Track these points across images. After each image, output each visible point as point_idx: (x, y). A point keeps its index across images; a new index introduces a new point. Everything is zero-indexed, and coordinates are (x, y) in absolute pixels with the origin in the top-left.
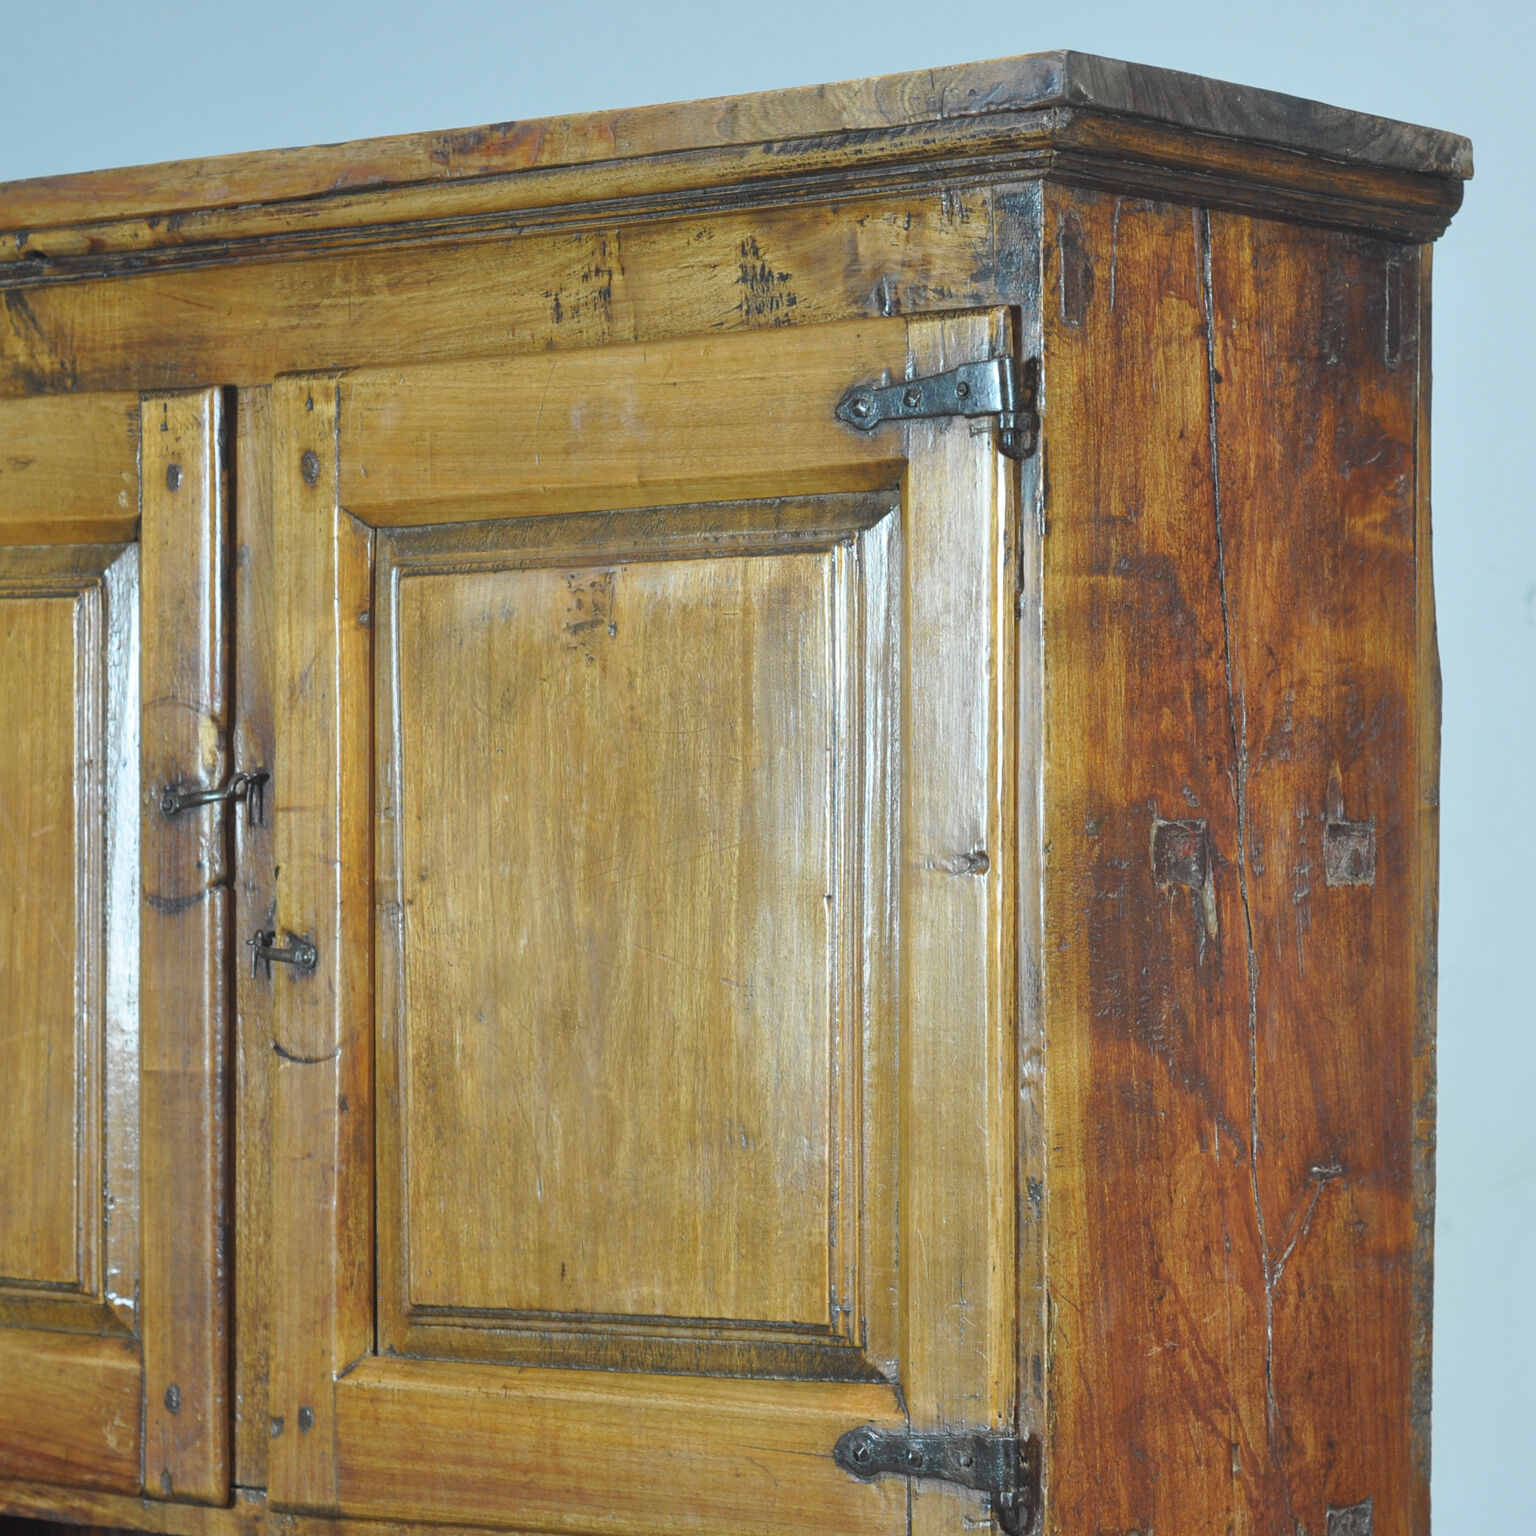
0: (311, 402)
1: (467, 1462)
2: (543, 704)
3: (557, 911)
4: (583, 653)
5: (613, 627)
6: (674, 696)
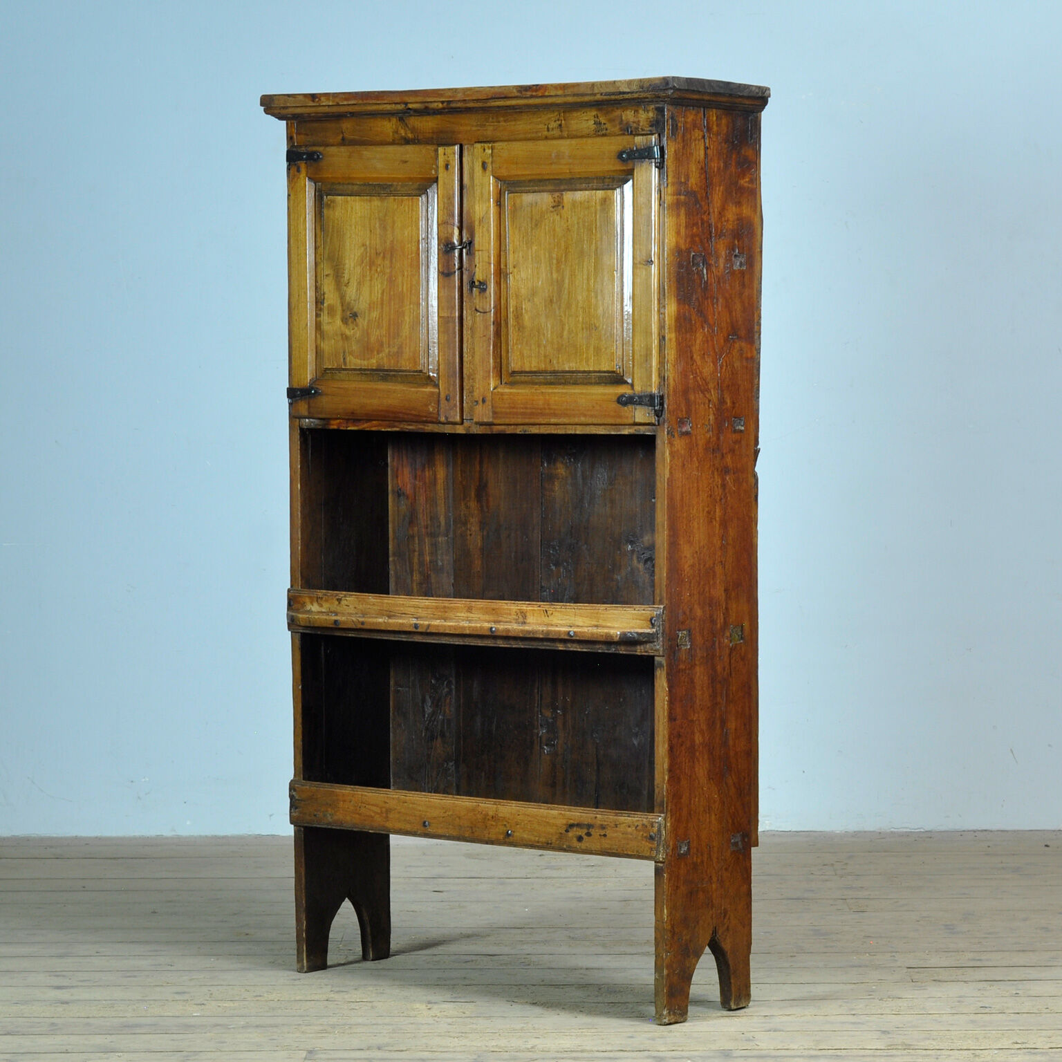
0: (484, 150)
2: (545, 225)
3: (549, 275)
4: (555, 213)
5: (563, 207)
6: (578, 223)
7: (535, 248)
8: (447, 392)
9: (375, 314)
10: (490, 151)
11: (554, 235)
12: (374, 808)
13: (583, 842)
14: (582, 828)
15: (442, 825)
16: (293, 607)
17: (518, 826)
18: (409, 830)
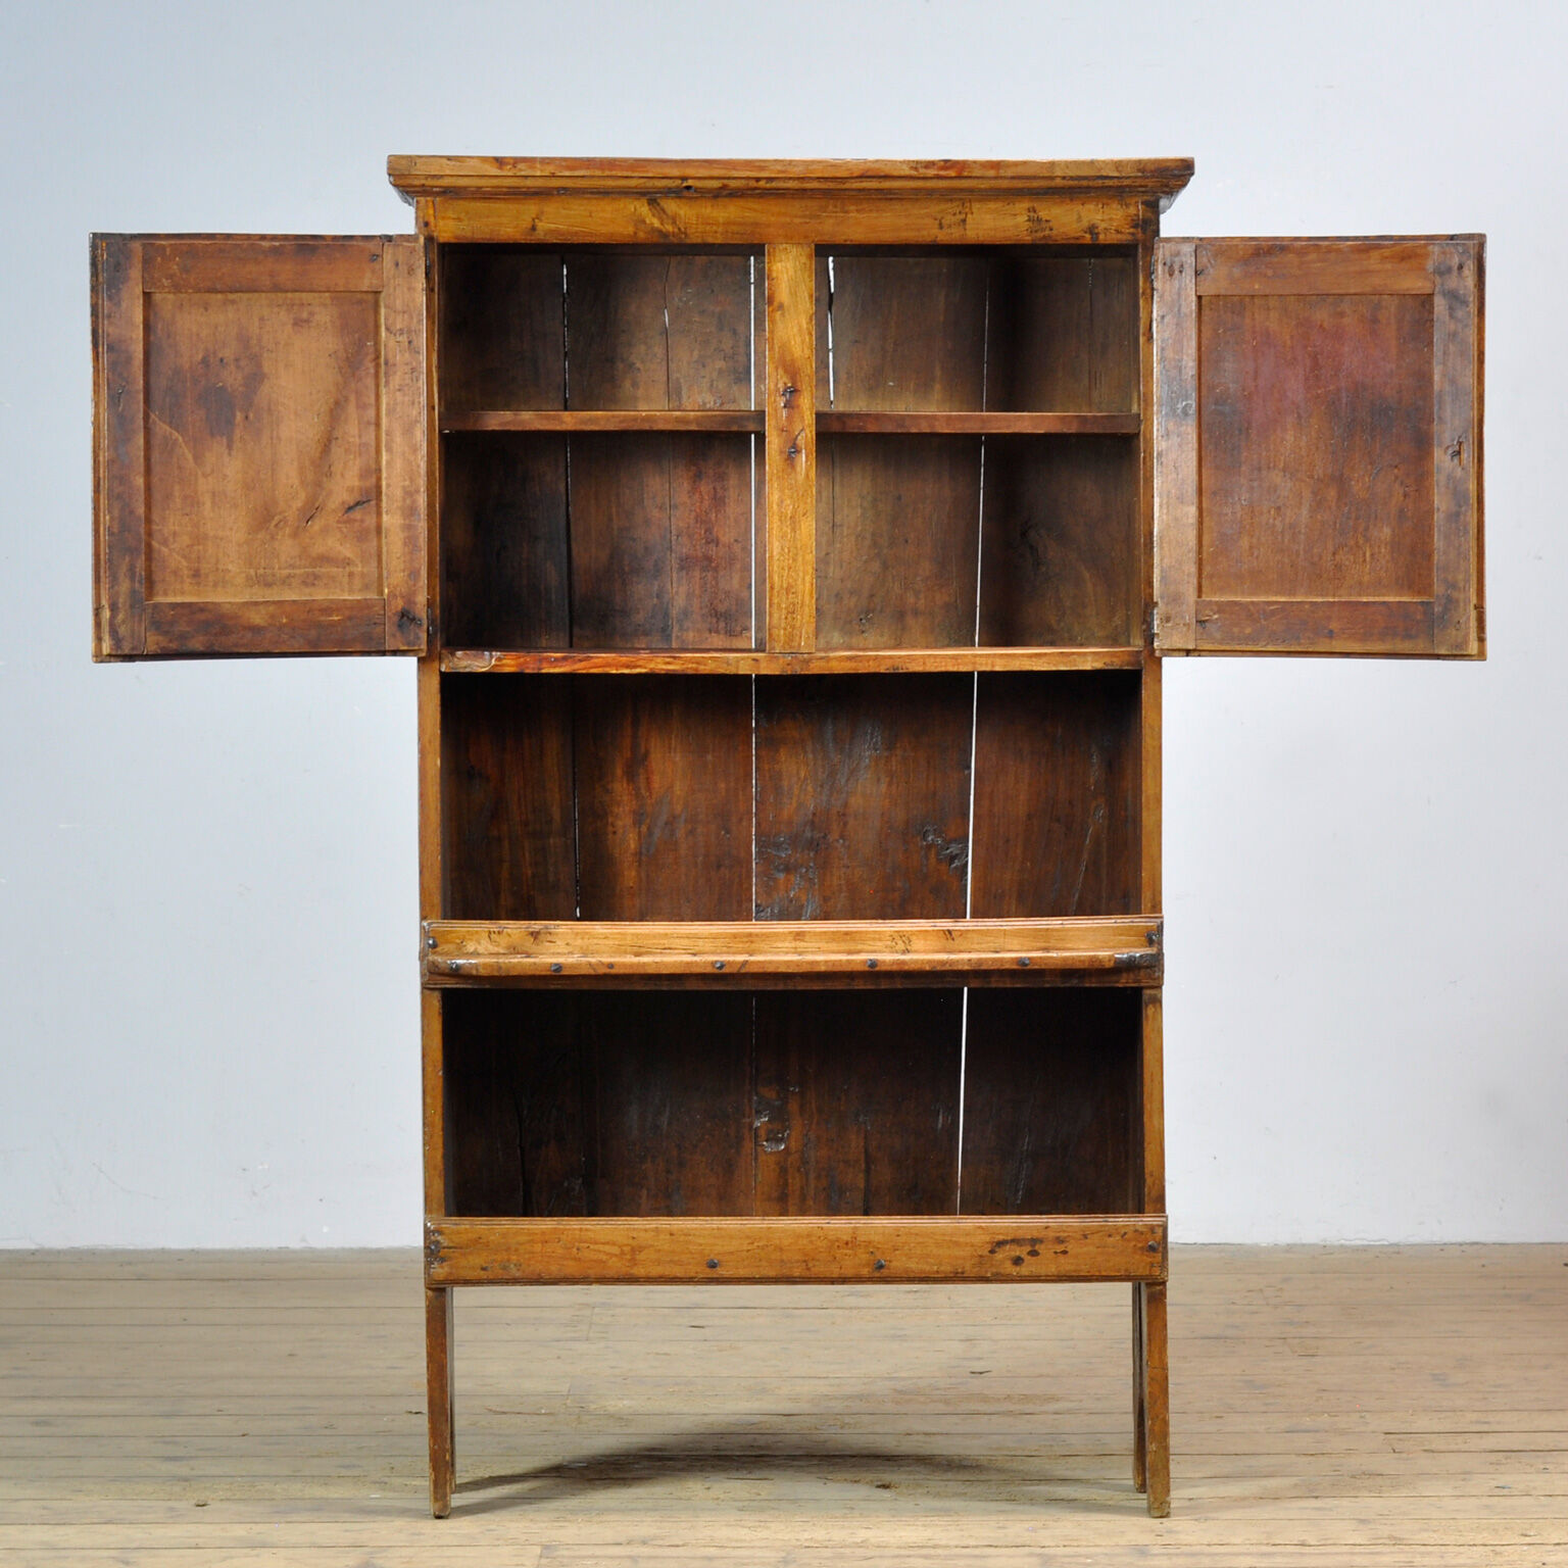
12: (607, 1248)
13: (1024, 1264)
14: (1021, 1246)
15: (746, 1263)
16: (438, 949)
17: (897, 1252)
18: (679, 1275)
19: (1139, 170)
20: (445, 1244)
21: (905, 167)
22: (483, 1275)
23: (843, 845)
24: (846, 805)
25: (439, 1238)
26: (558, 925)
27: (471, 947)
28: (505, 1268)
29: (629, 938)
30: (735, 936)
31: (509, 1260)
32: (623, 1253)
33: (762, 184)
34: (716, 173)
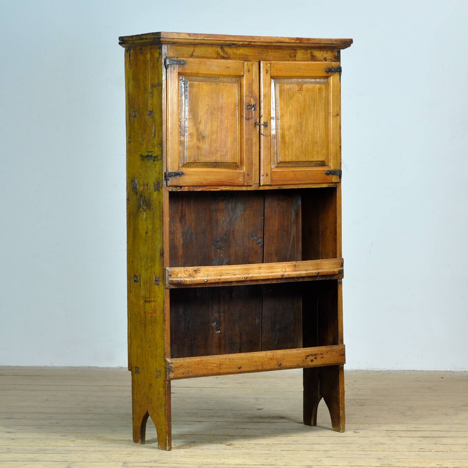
0: (267, 64)
1: (286, 178)
2: (295, 98)
3: (297, 120)
4: (299, 93)
5: (302, 91)
6: (309, 98)
7: (290, 108)
8: (248, 172)
9: (214, 137)
10: (270, 65)
11: (299, 103)
12: (214, 365)
13: (314, 362)
14: (313, 356)
15: (248, 366)
16: (172, 276)
17: (284, 360)
18: (231, 371)
19: (341, 42)
20: (173, 367)
21: (287, 39)
22: (183, 376)
23: (233, 240)
24: (234, 228)
25: (172, 365)
26: (201, 268)
27: (179, 276)
28: (188, 373)
29: (219, 271)
30: (244, 269)
31: (189, 371)
32: (217, 366)
33: (252, 43)
34: (243, 40)
